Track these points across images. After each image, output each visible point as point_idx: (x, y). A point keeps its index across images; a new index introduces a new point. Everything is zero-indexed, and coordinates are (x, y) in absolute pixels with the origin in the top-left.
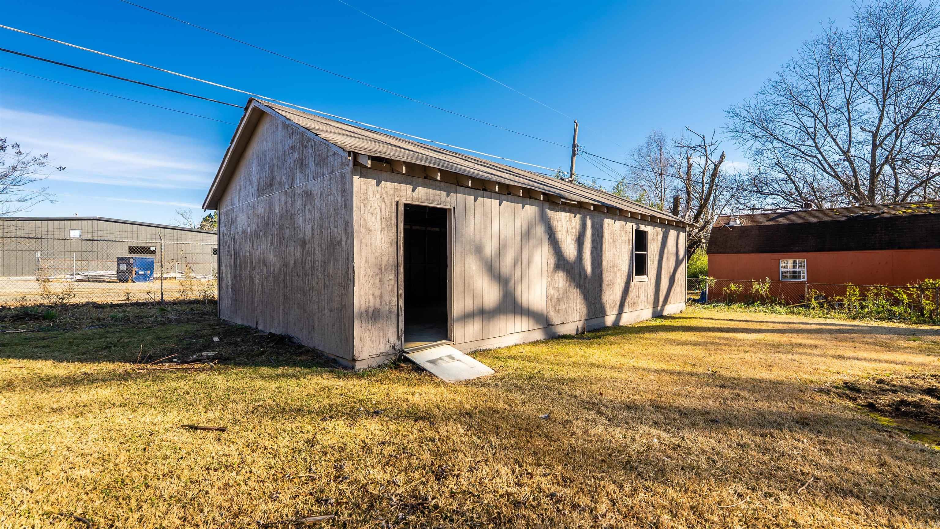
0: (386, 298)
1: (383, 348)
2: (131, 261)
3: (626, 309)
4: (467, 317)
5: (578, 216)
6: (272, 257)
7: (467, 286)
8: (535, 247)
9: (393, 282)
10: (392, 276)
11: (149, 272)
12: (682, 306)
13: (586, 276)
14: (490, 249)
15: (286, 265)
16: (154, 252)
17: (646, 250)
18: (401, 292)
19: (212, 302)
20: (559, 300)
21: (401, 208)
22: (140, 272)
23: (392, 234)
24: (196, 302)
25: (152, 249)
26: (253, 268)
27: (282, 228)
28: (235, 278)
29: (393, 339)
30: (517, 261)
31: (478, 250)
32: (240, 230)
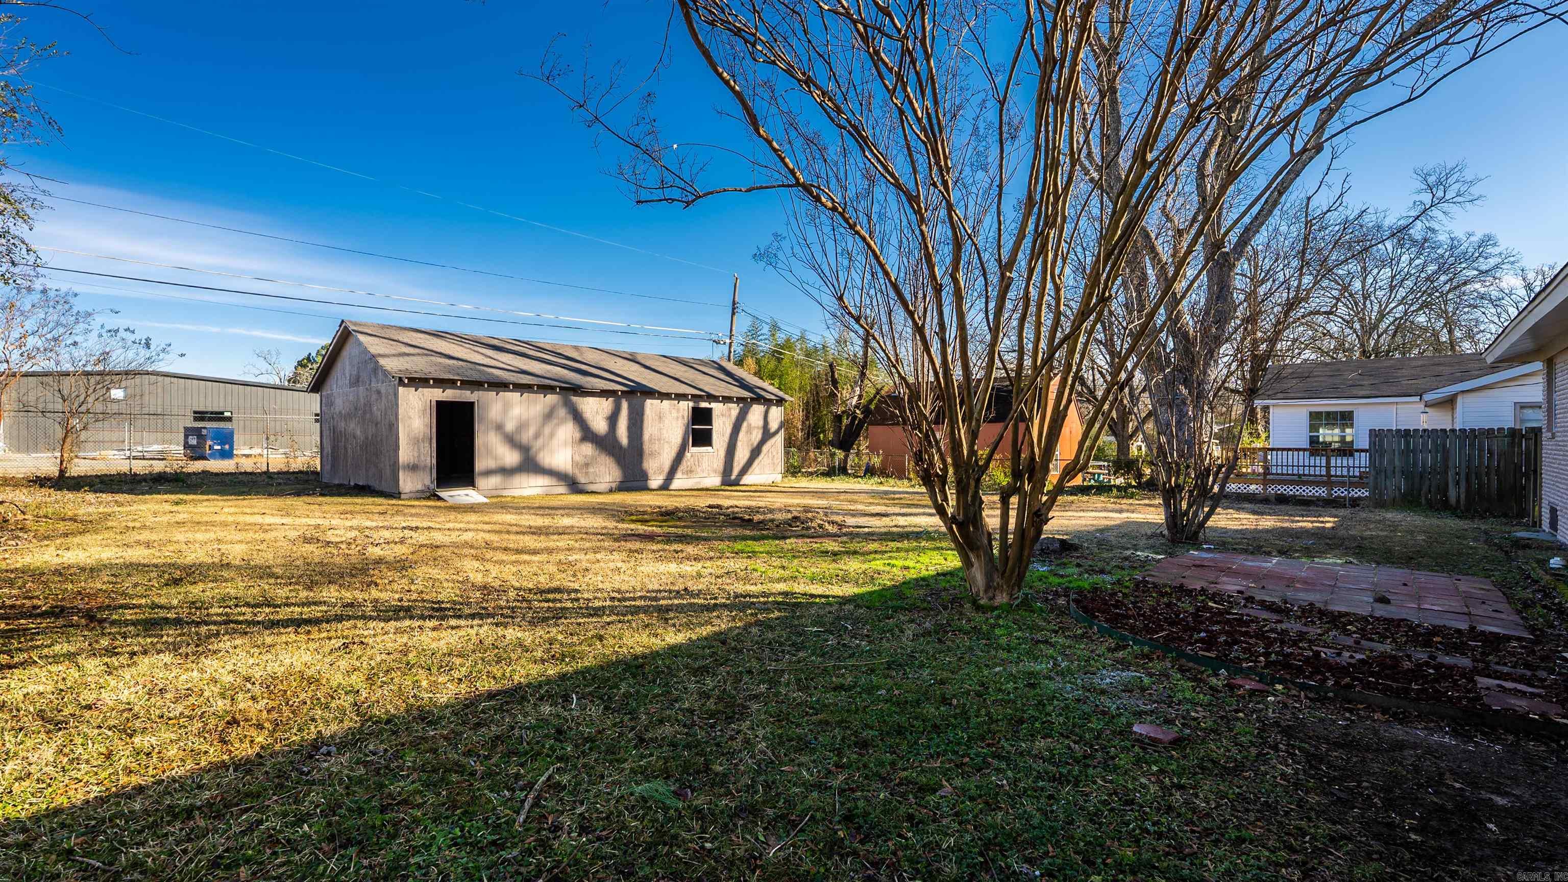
0: (422, 458)
1: (420, 487)
2: (204, 432)
3: (679, 475)
4: (488, 473)
5: (611, 399)
6: (358, 433)
7: (489, 452)
8: (558, 425)
9: (428, 448)
10: (427, 445)
11: (227, 447)
12: (778, 478)
13: (621, 447)
14: (510, 427)
15: (367, 438)
16: (229, 419)
17: (710, 423)
18: (434, 454)
19: (315, 473)
20: (587, 465)
21: (434, 404)
22: (217, 447)
23: (427, 420)
24: (301, 472)
25: (227, 414)
26: (347, 440)
27: (365, 412)
28: (334, 448)
29: (427, 482)
30: (537, 436)
31: (499, 427)
32: (337, 410)
